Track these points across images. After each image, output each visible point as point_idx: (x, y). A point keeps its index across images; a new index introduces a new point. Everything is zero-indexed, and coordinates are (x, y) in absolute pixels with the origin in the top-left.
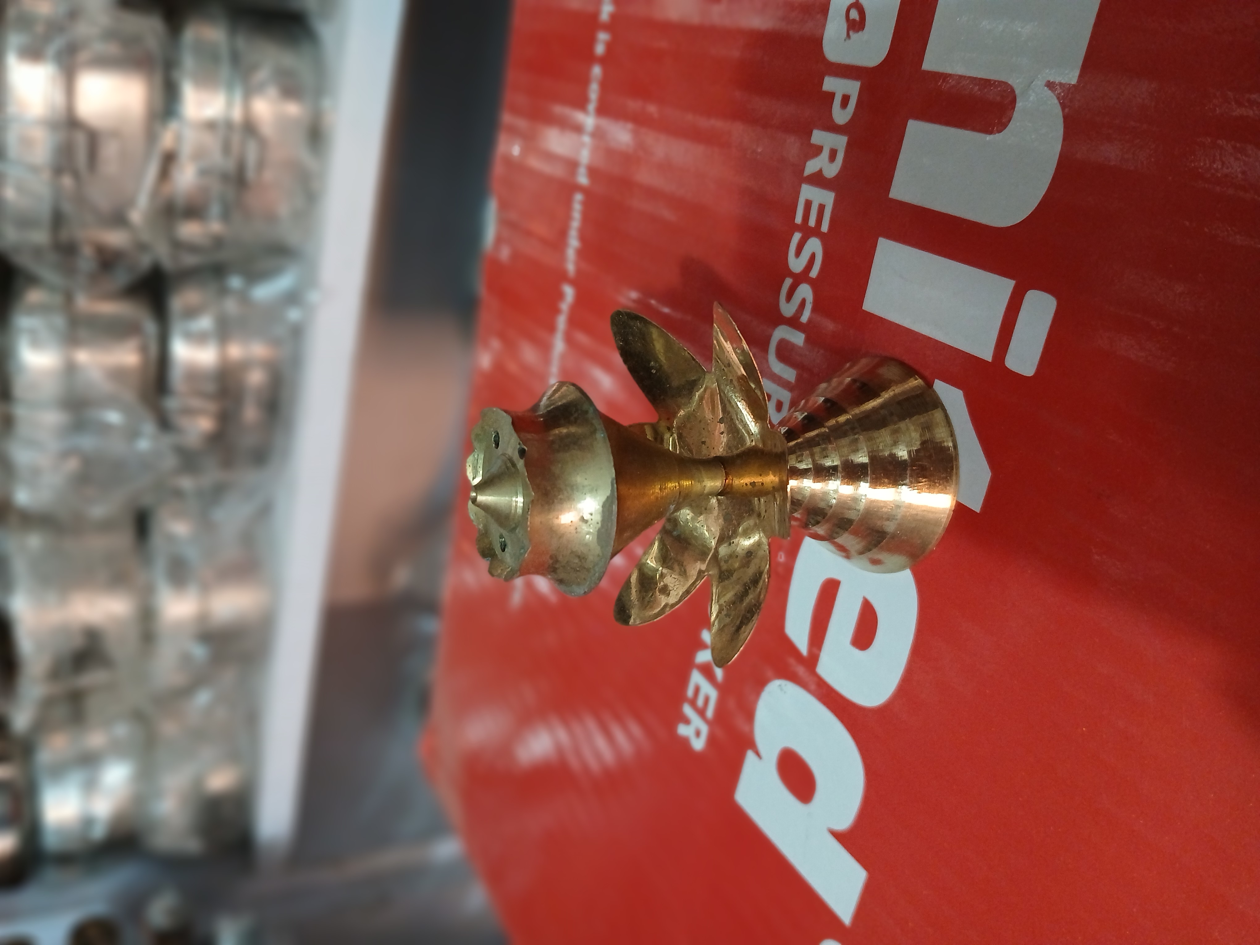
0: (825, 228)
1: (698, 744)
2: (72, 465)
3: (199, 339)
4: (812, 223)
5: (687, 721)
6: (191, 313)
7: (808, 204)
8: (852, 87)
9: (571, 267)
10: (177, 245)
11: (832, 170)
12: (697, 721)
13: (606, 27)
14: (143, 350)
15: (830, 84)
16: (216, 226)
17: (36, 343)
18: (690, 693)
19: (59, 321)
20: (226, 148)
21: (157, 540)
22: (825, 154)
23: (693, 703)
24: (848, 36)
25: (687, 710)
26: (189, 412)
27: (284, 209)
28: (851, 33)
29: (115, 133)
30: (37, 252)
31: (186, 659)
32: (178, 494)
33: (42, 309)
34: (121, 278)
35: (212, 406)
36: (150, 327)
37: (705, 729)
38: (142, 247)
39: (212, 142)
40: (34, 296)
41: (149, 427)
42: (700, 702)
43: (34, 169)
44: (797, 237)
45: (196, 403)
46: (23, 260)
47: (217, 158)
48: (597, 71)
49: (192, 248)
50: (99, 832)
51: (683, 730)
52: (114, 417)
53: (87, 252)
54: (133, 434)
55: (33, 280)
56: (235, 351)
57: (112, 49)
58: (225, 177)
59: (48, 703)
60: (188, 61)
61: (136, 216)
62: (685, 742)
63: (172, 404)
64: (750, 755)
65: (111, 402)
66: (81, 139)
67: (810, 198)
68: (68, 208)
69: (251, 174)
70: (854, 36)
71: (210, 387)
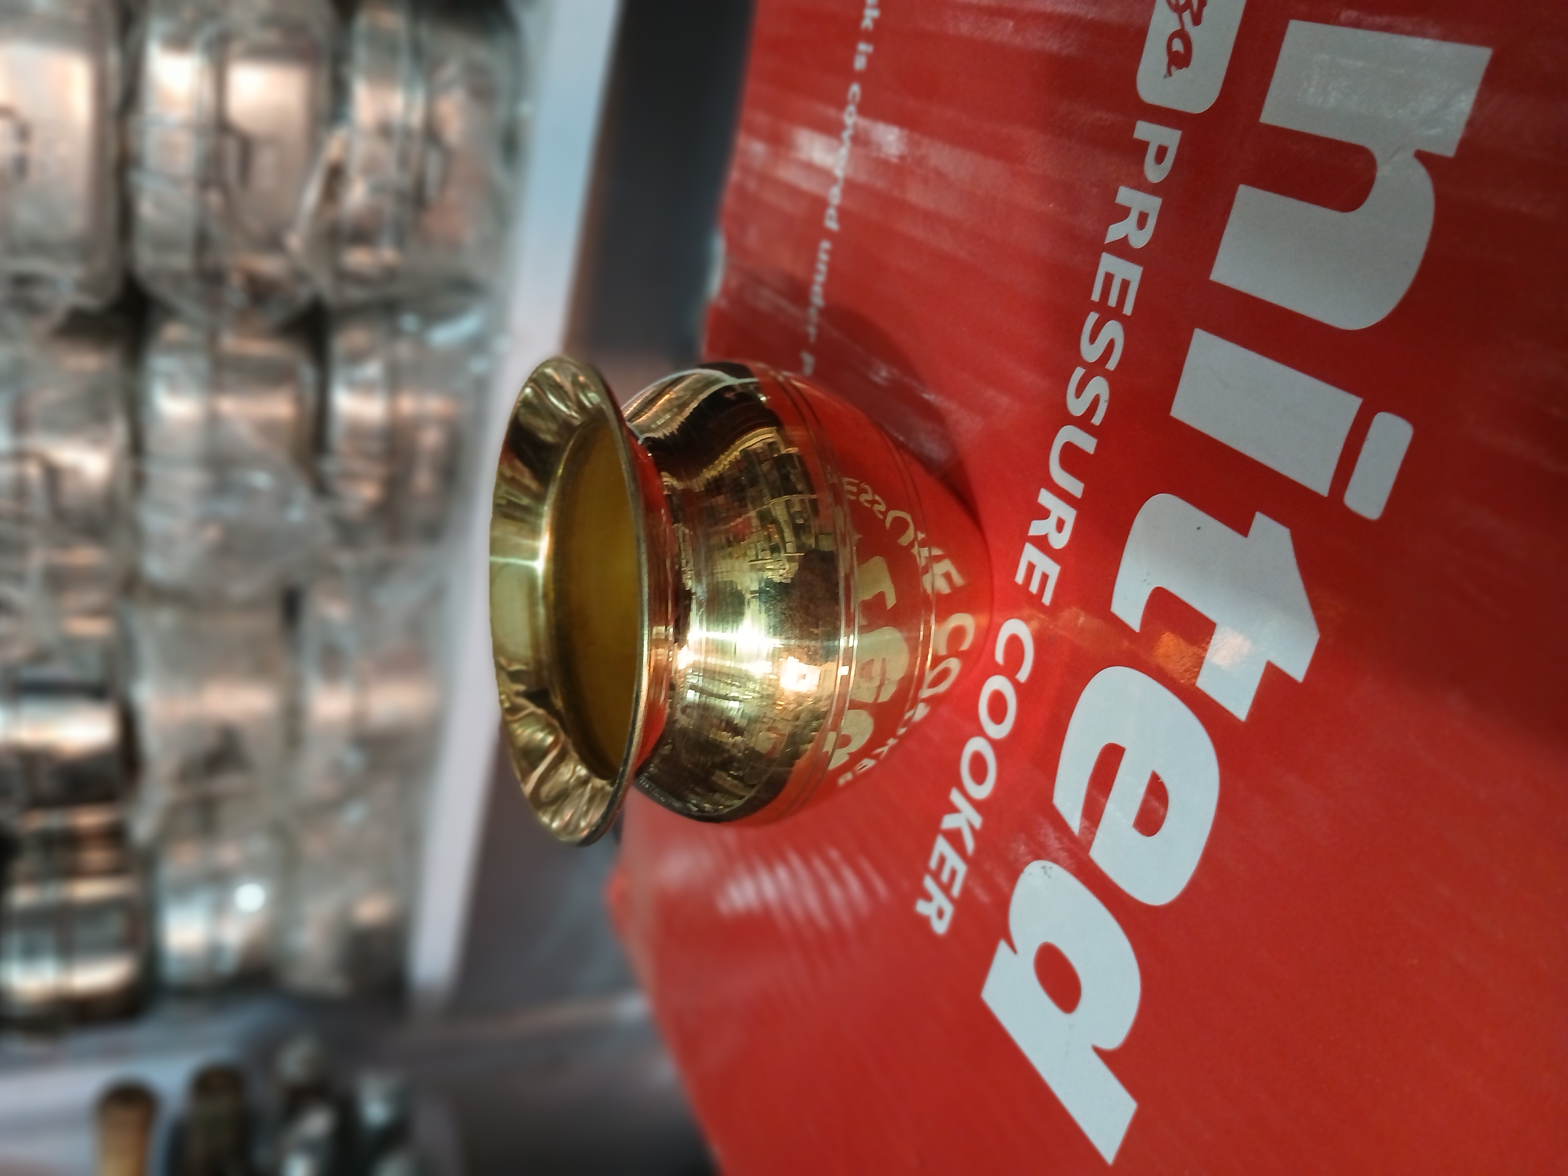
0: (1128, 310)
1: (940, 927)
2: (212, 534)
3: (364, 388)
4: (1112, 301)
5: (928, 898)
6: (357, 358)
7: (1109, 278)
8: (1171, 138)
9: (812, 331)
10: (343, 276)
11: (1140, 239)
12: (940, 898)
13: (868, 37)
14: (299, 400)
15: (1144, 130)
16: (388, 254)
17: (174, 388)
18: (933, 863)
19: (201, 363)
20: (403, 161)
21: (309, 627)
22: (1133, 217)
23: (936, 876)
24: (1169, 73)
25: (929, 883)
26: (351, 476)
27: (470, 235)
28: (1173, 68)
29: (274, 140)
30: (178, 278)
31: (337, 768)
32: (333, 571)
33: (180, 348)
34: (276, 314)
35: (378, 470)
36: (308, 373)
37: (949, 910)
38: (299, 276)
39: (387, 155)
40: (173, 332)
41: (302, 493)
42: (945, 876)
43: (175, 181)
44: (1093, 318)
45: (358, 465)
46: (162, 289)
47: (392, 173)
48: (855, 89)
49: (358, 279)
50: (228, 964)
51: (922, 907)
52: (261, 479)
53: (236, 280)
54: (284, 501)
55: (170, 313)
56: (408, 404)
57: (271, 37)
58: (401, 196)
59: (174, 812)
60: (361, 54)
61: (295, 241)
62: (924, 922)
63: (330, 466)
64: (1003, 947)
65: (257, 461)
66: (232, 149)
67: (1111, 271)
68: (215, 229)
69: (432, 191)
70: (1177, 73)
71: (376, 447)
